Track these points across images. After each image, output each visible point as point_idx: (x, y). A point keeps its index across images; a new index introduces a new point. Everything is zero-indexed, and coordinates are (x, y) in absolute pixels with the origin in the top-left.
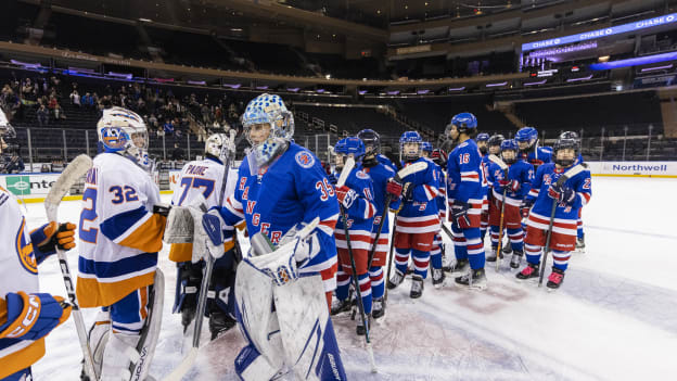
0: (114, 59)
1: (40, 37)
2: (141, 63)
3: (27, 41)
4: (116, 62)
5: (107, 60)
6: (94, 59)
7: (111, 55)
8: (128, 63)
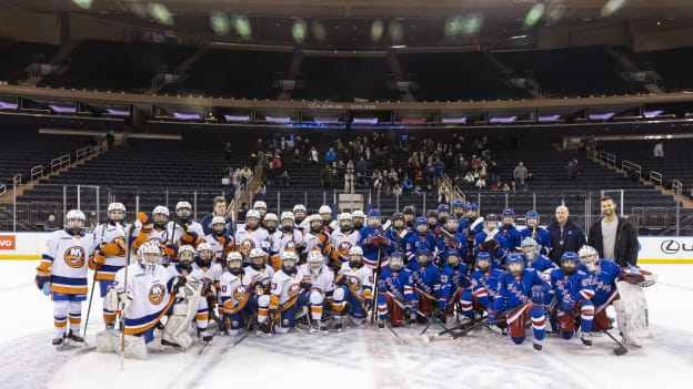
0: (360, 104)
1: (292, 88)
2: (388, 105)
3: (282, 95)
4: (361, 107)
5: (352, 107)
6: (340, 106)
7: (356, 99)
8: (373, 107)
